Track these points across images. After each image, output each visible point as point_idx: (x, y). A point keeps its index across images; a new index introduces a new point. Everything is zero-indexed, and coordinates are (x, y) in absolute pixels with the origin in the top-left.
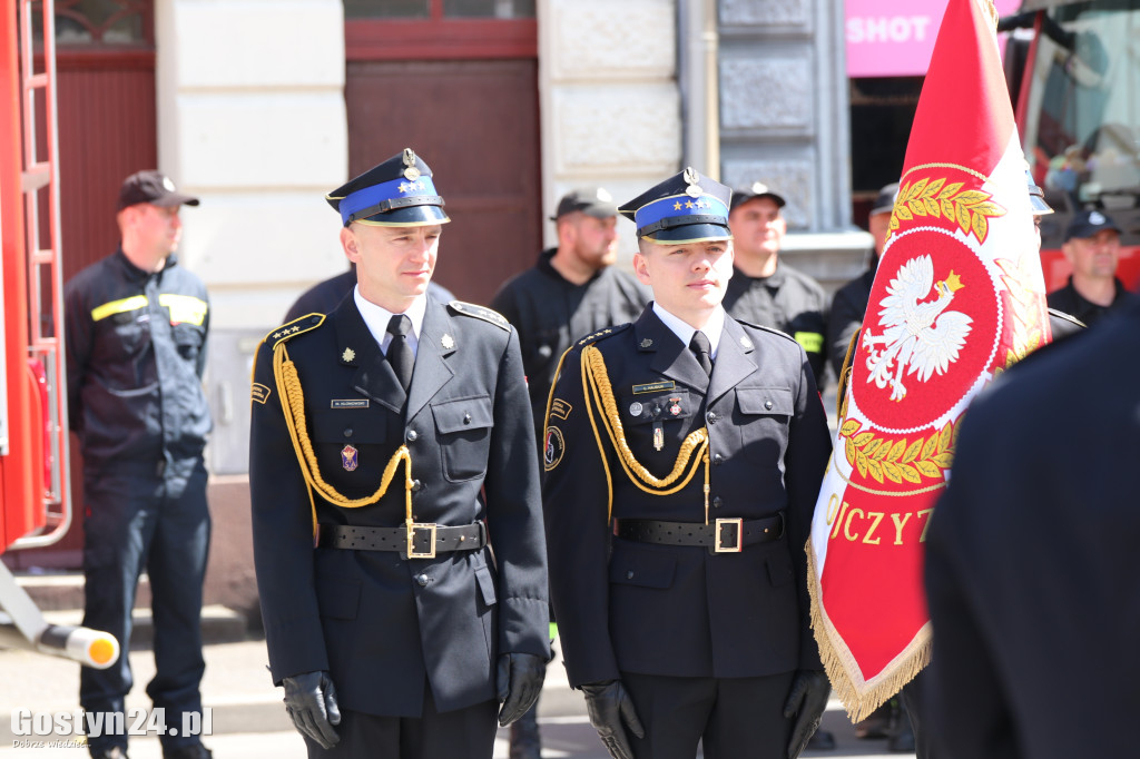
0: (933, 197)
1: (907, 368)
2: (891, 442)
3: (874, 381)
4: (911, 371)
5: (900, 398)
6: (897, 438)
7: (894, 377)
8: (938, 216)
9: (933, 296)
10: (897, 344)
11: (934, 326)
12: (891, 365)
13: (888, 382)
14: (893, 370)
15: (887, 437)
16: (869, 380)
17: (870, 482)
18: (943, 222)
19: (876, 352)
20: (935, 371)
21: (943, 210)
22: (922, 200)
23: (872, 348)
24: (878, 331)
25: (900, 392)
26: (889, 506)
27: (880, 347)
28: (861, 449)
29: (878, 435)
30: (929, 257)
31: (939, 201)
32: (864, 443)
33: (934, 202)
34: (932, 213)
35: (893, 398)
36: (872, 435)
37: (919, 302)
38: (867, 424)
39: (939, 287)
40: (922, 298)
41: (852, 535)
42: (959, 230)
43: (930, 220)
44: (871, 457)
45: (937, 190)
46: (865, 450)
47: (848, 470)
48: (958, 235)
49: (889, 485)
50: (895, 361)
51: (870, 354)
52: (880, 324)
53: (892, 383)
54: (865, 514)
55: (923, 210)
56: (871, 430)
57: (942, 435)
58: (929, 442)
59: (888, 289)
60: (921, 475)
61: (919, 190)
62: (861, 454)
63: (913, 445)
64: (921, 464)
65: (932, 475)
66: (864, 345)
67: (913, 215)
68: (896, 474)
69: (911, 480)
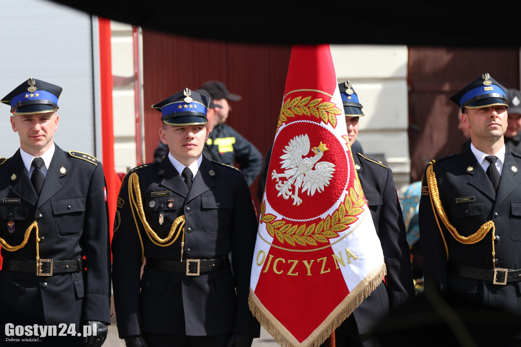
0: (305, 105)
1: (300, 189)
2: (296, 226)
3: (282, 195)
4: (303, 190)
5: (299, 204)
6: (300, 224)
7: (293, 193)
8: (309, 115)
9: (311, 154)
10: (294, 177)
11: (314, 169)
12: (291, 188)
13: (290, 196)
14: (293, 189)
15: (294, 223)
16: (279, 195)
17: (286, 245)
18: (313, 118)
19: (281, 181)
20: (317, 190)
21: (312, 112)
22: (299, 107)
23: (278, 180)
24: (282, 171)
25: (298, 201)
26: (300, 257)
27: (283, 179)
28: (278, 229)
29: (288, 222)
30: (306, 135)
31: (309, 108)
32: (279, 226)
33: (306, 108)
34: (305, 113)
35: (294, 204)
36: (284, 222)
37: (303, 157)
38: (280, 217)
39: (315, 150)
40: (305, 155)
41: (279, 270)
42: (322, 122)
43: (304, 117)
44: (285, 233)
45: (307, 102)
46: (281, 229)
47: (271, 240)
48: (322, 124)
49: (298, 246)
50: (293, 186)
51: (277, 183)
52: (282, 167)
53: (293, 196)
54: (287, 261)
55: (300, 112)
56: (283, 219)
57: (326, 222)
58: (319, 225)
59: (284, 150)
60: (317, 242)
61: (297, 102)
62: (278, 231)
63: (310, 227)
64: (316, 236)
65: (323, 241)
66: (273, 178)
67: (295, 114)
68: (302, 241)
69: (311, 244)
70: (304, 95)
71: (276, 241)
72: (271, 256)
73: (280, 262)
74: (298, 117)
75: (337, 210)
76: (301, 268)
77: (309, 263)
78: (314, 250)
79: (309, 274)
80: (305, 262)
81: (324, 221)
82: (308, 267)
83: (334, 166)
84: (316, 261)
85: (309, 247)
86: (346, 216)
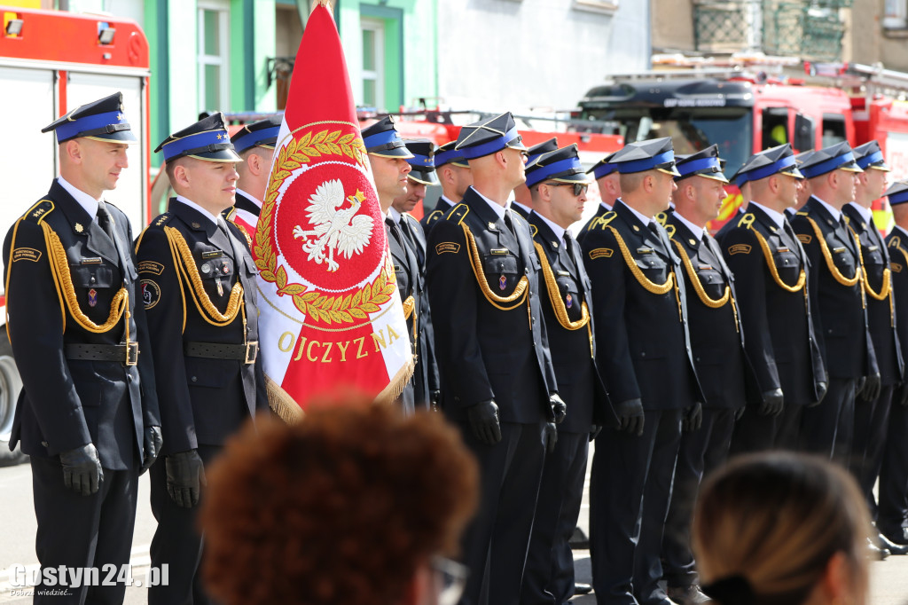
0: (335, 142)
1: (336, 251)
2: (333, 298)
3: (313, 259)
4: (339, 253)
5: (335, 270)
6: (337, 295)
7: (328, 256)
8: (341, 154)
9: (346, 205)
10: (327, 235)
11: (350, 224)
12: (324, 249)
13: (324, 260)
14: (326, 251)
15: (330, 295)
16: (309, 258)
17: (321, 323)
18: (345, 158)
19: (310, 241)
20: (354, 251)
21: (344, 151)
22: (326, 144)
24: (311, 227)
25: (333, 266)
26: (344, 337)
27: (313, 238)
28: (311, 303)
29: (323, 294)
30: (339, 180)
31: (339, 145)
32: (313, 299)
33: (335, 145)
34: (335, 152)
35: (329, 269)
36: (319, 294)
37: (337, 209)
38: (312, 287)
39: (351, 199)
40: (339, 205)
41: (313, 357)
42: (357, 164)
43: (335, 157)
44: (320, 308)
45: (336, 138)
46: (314, 304)
47: (303, 317)
48: (357, 167)
49: (334, 325)
50: (327, 247)
51: (305, 242)
52: (310, 222)
53: (326, 260)
54: (321, 345)
55: (328, 150)
56: (317, 290)
57: (365, 292)
58: (355, 296)
59: (310, 201)
60: (353, 318)
61: (323, 137)
62: (311, 306)
63: (346, 299)
64: (352, 311)
65: (361, 317)
66: (296, 236)
67: (321, 153)
68: (339, 317)
69: (347, 321)
70: (332, 128)
71: (308, 319)
72: (304, 339)
73: (315, 345)
74: (325, 157)
75: (379, 276)
76: (335, 353)
77: (344, 345)
78: (349, 329)
79: (344, 359)
80: (340, 344)
81: (363, 291)
82: (343, 350)
83: (372, 220)
84: (352, 342)
85: (345, 324)
86: (388, 283)
